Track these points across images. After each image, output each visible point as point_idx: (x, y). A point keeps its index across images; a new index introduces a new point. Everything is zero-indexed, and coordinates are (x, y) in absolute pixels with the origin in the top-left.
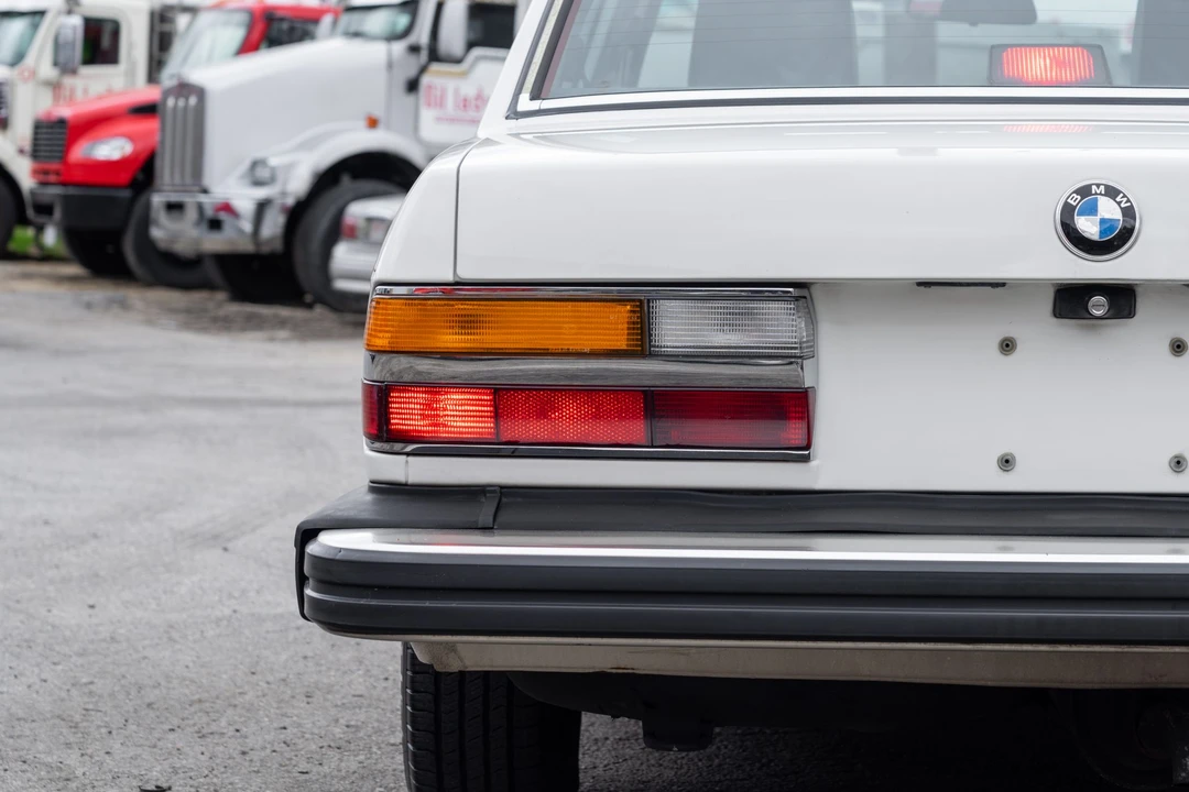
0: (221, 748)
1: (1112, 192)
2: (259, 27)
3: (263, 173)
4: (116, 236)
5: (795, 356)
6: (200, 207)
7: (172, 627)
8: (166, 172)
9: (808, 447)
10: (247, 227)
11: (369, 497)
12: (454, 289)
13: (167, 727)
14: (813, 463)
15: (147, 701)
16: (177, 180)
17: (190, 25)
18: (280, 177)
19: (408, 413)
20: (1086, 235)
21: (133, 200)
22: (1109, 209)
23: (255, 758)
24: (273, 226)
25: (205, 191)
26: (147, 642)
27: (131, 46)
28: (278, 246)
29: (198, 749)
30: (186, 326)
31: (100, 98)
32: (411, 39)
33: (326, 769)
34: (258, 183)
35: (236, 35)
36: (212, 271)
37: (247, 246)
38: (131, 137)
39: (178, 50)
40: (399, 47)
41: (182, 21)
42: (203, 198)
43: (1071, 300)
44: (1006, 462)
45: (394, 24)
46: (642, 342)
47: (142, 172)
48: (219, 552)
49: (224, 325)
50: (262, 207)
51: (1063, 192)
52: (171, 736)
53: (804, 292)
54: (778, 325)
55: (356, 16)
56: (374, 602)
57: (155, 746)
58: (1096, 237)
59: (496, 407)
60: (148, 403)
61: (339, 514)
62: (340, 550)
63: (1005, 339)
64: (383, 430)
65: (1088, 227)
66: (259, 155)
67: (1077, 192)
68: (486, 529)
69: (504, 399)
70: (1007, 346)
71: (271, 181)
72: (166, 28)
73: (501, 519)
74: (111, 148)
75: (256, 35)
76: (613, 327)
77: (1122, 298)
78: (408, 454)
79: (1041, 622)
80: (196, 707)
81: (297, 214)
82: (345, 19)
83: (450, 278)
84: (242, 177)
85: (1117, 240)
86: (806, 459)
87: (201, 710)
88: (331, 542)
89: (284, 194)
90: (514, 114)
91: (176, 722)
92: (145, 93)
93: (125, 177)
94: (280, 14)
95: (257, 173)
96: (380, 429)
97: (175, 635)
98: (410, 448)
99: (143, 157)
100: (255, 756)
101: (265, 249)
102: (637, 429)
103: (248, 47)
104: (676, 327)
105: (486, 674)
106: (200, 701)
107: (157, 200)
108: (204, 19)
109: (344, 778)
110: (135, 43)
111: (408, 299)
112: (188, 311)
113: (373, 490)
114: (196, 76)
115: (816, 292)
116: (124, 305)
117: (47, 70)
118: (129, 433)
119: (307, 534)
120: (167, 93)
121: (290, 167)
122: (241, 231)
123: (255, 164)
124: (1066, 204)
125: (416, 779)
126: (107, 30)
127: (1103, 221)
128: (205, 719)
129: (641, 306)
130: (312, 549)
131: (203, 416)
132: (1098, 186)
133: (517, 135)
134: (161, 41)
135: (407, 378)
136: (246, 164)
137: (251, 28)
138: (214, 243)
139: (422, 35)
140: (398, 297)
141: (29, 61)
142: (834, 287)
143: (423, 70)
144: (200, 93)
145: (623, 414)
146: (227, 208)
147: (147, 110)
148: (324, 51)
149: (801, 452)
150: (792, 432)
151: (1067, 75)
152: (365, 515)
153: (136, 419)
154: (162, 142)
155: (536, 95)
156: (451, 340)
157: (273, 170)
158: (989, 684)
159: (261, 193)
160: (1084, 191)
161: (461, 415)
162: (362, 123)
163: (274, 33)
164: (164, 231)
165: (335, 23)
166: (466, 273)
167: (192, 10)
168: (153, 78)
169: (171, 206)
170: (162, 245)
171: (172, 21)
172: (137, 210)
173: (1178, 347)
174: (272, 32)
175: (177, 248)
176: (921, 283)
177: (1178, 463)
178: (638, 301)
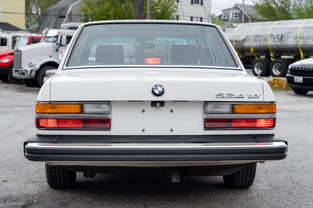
0: (17, 173)
1: (160, 86)
2: (31, 40)
3: (32, 65)
4: (7, 75)
5: (109, 113)
6: (21, 71)
7: (10, 150)
8: (15, 65)
9: (110, 128)
10: (29, 74)
11: (36, 137)
12: (50, 103)
13: (8, 169)
14: (111, 131)
15: (5, 164)
16: (17, 66)
17: (19, 39)
18: (34, 65)
19: (42, 123)
20: (156, 93)
21: (9, 69)
22: (160, 89)
23: (22, 175)
24: (33, 74)
25: (22, 68)
26: (6, 153)
27: (9, 43)
28: (34, 77)
29: (13, 173)
30: (18, 91)
31: (4, 52)
32: (57, 42)
33: (34, 177)
34: (31, 67)
35: (27, 41)
36: (23, 81)
37: (29, 77)
38: (9, 59)
39: (17, 43)
40: (55, 44)
41: (18, 38)
42: (21, 69)
43: (154, 104)
44: (143, 130)
45: (54, 40)
46: (82, 111)
47: (11, 65)
48: (20, 135)
49: (25, 91)
50: (31, 71)
51: (152, 86)
52: (8, 171)
53: (109, 103)
54: (105, 108)
55: (48, 38)
56: (36, 156)
57: (5, 173)
58: (158, 93)
59: (57, 122)
60: (10, 106)
61: (31, 140)
62: (31, 147)
63: (143, 110)
64: (38, 126)
65: (156, 92)
66: (31, 62)
67: (154, 86)
68: (56, 143)
69: (59, 121)
70: (143, 111)
71: (33, 66)
72: (15, 40)
73: (58, 141)
74: (6, 61)
75: (30, 41)
76: (77, 109)
77: (162, 103)
78: (43, 130)
79: (148, 158)
80: (13, 165)
81: (38, 72)
82: (45, 39)
83: (49, 101)
84: (28, 66)
85: (161, 94)
86: (110, 130)
87: (14, 166)
88: (30, 145)
89: (35, 69)
90: (63, 69)
91: (9, 168)
92: (11, 51)
93: (8, 66)
94: (34, 38)
95: (30, 65)
97: (11, 151)
98: (43, 129)
99: (11, 62)
100: (22, 174)
101: (32, 78)
102: (81, 125)
103: (29, 43)
104: (88, 109)
106: (14, 164)
107: (14, 70)
108: (21, 38)
109: (37, 178)
110: (10, 42)
111: (42, 104)
112: (19, 89)
113: (37, 136)
114: (20, 48)
115: (111, 102)
116: (8, 87)
118: (7, 112)
119: (25, 144)
120: (15, 52)
121: (36, 64)
122: (28, 74)
123: (30, 64)
124: (153, 88)
125: (48, 180)
126: (5, 40)
127: (159, 91)
128: (14, 168)
129: (82, 105)
130: (26, 146)
131: (20, 109)
132: (158, 85)
133: (63, 74)
134: (14, 42)
135: (42, 117)
136: (29, 63)
137: (29, 40)
138: (23, 77)
139: (59, 42)
140: (41, 104)
142: (114, 102)
143: (59, 48)
144: (21, 51)
145: (79, 123)
146: (26, 71)
147: (12, 54)
148: (42, 44)
149: (109, 129)
150: (107, 125)
151: (156, 63)
152: (35, 140)
154: (14, 60)
155: (67, 66)
156: (50, 111)
157: (33, 64)
158: (141, 166)
159: (31, 68)
160: (156, 86)
161: (52, 123)
162: (49, 57)
164: (15, 74)
165: (44, 39)
166: (52, 100)
167: (19, 37)
168: (13, 48)
169: (16, 71)
170: (15, 77)
171: (16, 38)
172: (10, 71)
173: (172, 111)
174: (33, 41)
175: (17, 78)
176: (129, 101)
177: (172, 130)
178: (81, 104)
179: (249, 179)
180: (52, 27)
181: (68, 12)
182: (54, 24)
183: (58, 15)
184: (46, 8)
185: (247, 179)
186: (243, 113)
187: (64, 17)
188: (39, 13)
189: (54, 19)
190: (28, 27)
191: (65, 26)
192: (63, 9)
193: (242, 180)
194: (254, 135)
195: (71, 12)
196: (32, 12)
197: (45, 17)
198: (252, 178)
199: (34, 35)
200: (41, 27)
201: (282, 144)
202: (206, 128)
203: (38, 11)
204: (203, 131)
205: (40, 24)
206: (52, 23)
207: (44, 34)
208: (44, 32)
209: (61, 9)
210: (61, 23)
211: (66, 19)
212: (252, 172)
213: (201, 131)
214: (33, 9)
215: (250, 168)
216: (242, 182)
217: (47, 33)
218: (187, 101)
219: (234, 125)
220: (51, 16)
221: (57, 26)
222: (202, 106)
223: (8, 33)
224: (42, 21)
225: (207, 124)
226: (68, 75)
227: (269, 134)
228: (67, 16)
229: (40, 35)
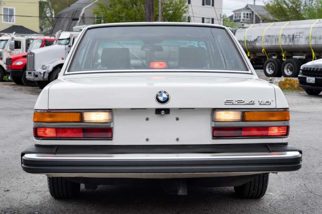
0: (20, 182)
1: (165, 92)
2: (44, 42)
3: (44, 67)
4: (21, 78)
5: (111, 121)
6: (34, 73)
7: (16, 156)
8: (28, 67)
9: (112, 138)
10: (42, 76)
11: (35, 147)
12: (49, 111)
13: (12, 177)
14: (113, 140)
15: (9, 172)
16: (30, 69)
17: (32, 42)
18: (47, 68)
19: (40, 133)
20: (161, 100)
21: (23, 71)
22: (165, 95)
23: (26, 184)
24: (46, 76)
25: (35, 71)
26: (11, 159)
27: (23, 45)
28: (47, 79)
29: (16, 182)
30: (31, 94)
31: (18, 54)
32: (69, 45)
33: (38, 186)
34: (44, 69)
35: (40, 44)
36: (37, 84)
37: (42, 80)
38: (22, 61)
39: (31, 46)
40: (67, 46)
41: (31, 41)
42: (34, 72)
43: (158, 111)
44: (147, 140)
45: (67, 42)
46: (82, 120)
47: (24, 67)
49: (38, 93)
50: (44, 73)
51: (156, 92)
52: (12, 179)
53: (111, 110)
55: (60, 41)
56: (34, 168)
57: (9, 181)
58: (162, 100)
59: (56, 131)
60: (22, 109)
61: (29, 150)
62: (28, 158)
63: (147, 118)
65: (161, 99)
66: (43, 64)
67: (159, 92)
68: (54, 154)
69: (57, 130)
70: (147, 119)
71: (46, 68)
72: (29, 42)
73: (57, 151)
74: (19, 63)
75: (43, 44)
76: (77, 117)
77: (167, 111)
78: (41, 140)
79: (152, 169)
80: (17, 173)
81: (50, 74)
82: (58, 41)
83: (47, 109)
84: (41, 68)
85: (166, 101)
86: (112, 140)
87: (18, 173)
88: (27, 156)
89: (48, 71)
90: (64, 75)
91: (13, 176)
92: (25, 54)
93: (22, 68)
94: (47, 40)
95: (43, 67)
96: (36, 135)
97: (17, 158)
98: (41, 139)
99: (25, 64)
100: (26, 183)
101: (45, 80)
102: (81, 135)
103: (42, 46)
104: (88, 117)
105: (57, 177)
106: (18, 171)
107: (27, 72)
108: (35, 41)
109: (40, 188)
111: (40, 113)
112: (32, 91)
114: (33, 51)
115: (113, 110)
116: (21, 90)
117: (9, 50)
118: (18, 115)
120: (28, 54)
121: (49, 66)
123: (43, 66)
124: (157, 95)
126: (19, 42)
127: (163, 97)
128: (19, 175)
129: (82, 114)
130: (23, 158)
132: (163, 91)
133: (65, 79)
134: (28, 44)
135: (40, 126)
136: (42, 66)
137: (42, 42)
138: (36, 79)
140: (38, 112)
141: (6, 48)
142: (116, 110)
144: (34, 54)
145: (79, 132)
146: (40, 73)
147: (25, 57)
148: (55, 47)
149: (111, 138)
150: (109, 135)
151: (162, 67)
152: (33, 151)
153: (19, 112)
154: (28, 62)
155: (68, 71)
156: (48, 119)
157: (46, 67)
158: (145, 178)
159: (44, 71)
160: (160, 92)
161: (50, 133)
162: (61, 59)
163: (47, 43)
164: (28, 77)
165: (56, 42)
166: (50, 108)
167: (33, 39)
168: (26, 51)
169: (29, 73)
170: (28, 80)
171: (30, 41)
172: (24, 73)
173: (177, 119)
174: (46, 43)
175: (31, 80)
176: (131, 109)
177: (178, 139)
178: (81, 112)
179: (261, 189)
180: (65, 29)
181: (81, 15)
182: (68, 27)
183: (71, 18)
184: (60, 11)
185: (259, 190)
186: (254, 120)
187: (78, 19)
188: (53, 16)
189: (67, 22)
190: (42, 29)
191: (77, 28)
192: (76, 11)
193: (254, 190)
194: (266, 144)
195: (84, 14)
196: (46, 15)
197: (59, 19)
198: (264, 188)
199: (47, 38)
200: (55, 29)
201: (297, 154)
202: (214, 137)
203: (52, 14)
204: (212, 140)
205: (54, 26)
206: (66, 26)
207: (56, 37)
208: (57, 34)
209: (74, 12)
210: (75, 26)
211: (79, 21)
212: (264, 182)
213: (208, 140)
214: (47, 12)
215: (262, 177)
216: (253, 193)
217: (60, 35)
218: (194, 109)
219: (244, 133)
220: (64, 19)
221: (69, 29)
222: (210, 114)
223: (21, 36)
224: (55, 24)
225: (215, 132)
226: (71, 80)
227: (282, 143)
228: (80, 19)
229: (53, 38)
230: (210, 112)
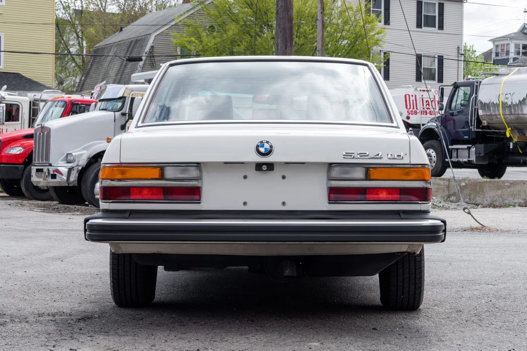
1: (267, 142)
3: (71, 158)
4: (18, 181)
5: (199, 179)
6: (48, 170)
8: (36, 158)
9: (200, 200)
10: (65, 178)
11: (101, 213)
12: (120, 165)
14: (201, 204)
16: (40, 161)
17: (44, 106)
18: (76, 159)
20: (262, 152)
21: (25, 168)
22: (267, 146)
24: (74, 177)
25: (50, 165)
27: (23, 114)
28: (76, 184)
30: (44, 211)
31: (12, 133)
34: (69, 162)
35: (60, 110)
36: (52, 193)
37: (65, 184)
38: (21, 146)
41: (42, 104)
42: (49, 167)
43: (259, 166)
44: (245, 204)
45: (117, 106)
46: (162, 177)
47: (28, 159)
49: (57, 210)
50: (70, 170)
51: (257, 143)
53: (199, 165)
54: (193, 173)
55: (103, 102)
58: (264, 152)
61: (93, 217)
62: (95, 223)
64: (104, 197)
65: (262, 150)
66: (68, 152)
68: (127, 218)
70: (245, 177)
71: (74, 160)
72: (36, 107)
73: (130, 216)
74: (16, 150)
75: (67, 110)
76: (156, 173)
77: (270, 166)
78: (110, 203)
81: (82, 173)
82: (99, 104)
83: (119, 162)
84: (63, 160)
85: (268, 153)
86: (199, 203)
88: (92, 221)
89: (78, 165)
90: (137, 127)
92: (28, 131)
93: (22, 160)
94: (76, 102)
95: (68, 158)
98: (111, 201)
99: (28, 153)
101: (71, 185)
102: (161, 197)
103: (65, 114)
104: (170, 173)
107: (34, 169)
110: (25, 112)
111: (110, 167)
112: (44, 207)
114: (47, 124)
115: (202, 165)
116: (22, 205)
119: (86, 221)
121: (80, 156)
122: (63, 179)
124: (257, 145)
126: (14, 109)
127: (265, 149)
130: (88, 223)
132: (265, 141)
134: (34, 112)
136: (66, 155)
137: (65, 107)
138: (53, 183)
139: (126, 109)
142: (206, 163)
143: (127, 122)
144: (48, 130)
145: (158, 193)
147: (30, 137)
148: (92, 115)
149: (198, 201)
150: (196, 196)
152: (100, 216)
154: (35, 148)
155: (143, 121)
156: (119, 176)
157: (74, 157)
159: (70, 165)
160: (261, 142)
162: (105, 140)
163: (74, 110)
164: (36, 179)
165: (96, 105)
166: (122, 161)
167: (45, 101)
168: (31, 124)
169: (38, 170)
170: (35, 184)
171: (38, 105)
172: (26, 172)
173: (284, 177)
174: (71, 108)
175: (40, 185)
176: (225, 162)
177: (284, 204)
178: (161, 168)
179: (413, 293)
180: (111, 80)
181: (147, 49)
182: (117, 75)
183: (125, 57)
184: (101, 41)
185: (410, 293)
186: (381, 179)
187: (140, 59)
188: (85, 52)
189: (117, 64)
190: (61, 83)
191: (140, 77)
192: (137, 41)
193: (403, 295)
194: (398, 211)
195: (152, 47)
196: (68, 50)
197: (98, 59)
198: (417, 292)
199: (76, 97)
200: (88, 81)
201: (439, 223)
202: (331, 201)
203: (81, 47)
204: (327, 204)
205: (86, 74)
206: (112, 73)
207: (95, 95)
208: (96, 91)
209: (132, 41)
210: (133, 72)
211: (141, 63)
213: (323, 205)
214: (71, 43)
216: (403, 298)
217: (102, 91)
218: (304, 163)
220: (109, 58)
221: (122, 78)
222: (326, 171)
223: (20, 95)
224: (90, 69)
225: (331, 195)
227: (421, 210)
228: (144, 58)
229: (87, 98)
230: (326, 169)
